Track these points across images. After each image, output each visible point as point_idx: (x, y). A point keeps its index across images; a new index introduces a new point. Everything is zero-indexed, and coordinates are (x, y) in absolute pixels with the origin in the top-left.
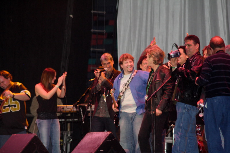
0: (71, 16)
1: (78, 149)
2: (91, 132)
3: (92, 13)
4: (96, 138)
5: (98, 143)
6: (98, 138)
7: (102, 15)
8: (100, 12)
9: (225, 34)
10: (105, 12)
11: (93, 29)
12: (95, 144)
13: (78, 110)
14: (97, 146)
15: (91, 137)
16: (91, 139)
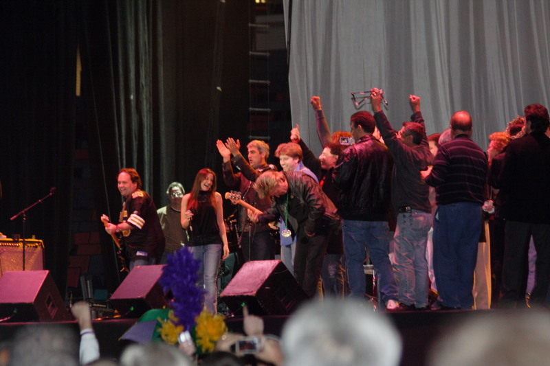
0: (219, 88)
1: (233, 286)
2: (251, 260)
3: (249, 83)
4: (258, 270)
5: (261, 277)
6: (262, 269)
7: (265, 86)
8: (261, 82)
9: (447, 110)
10: (268, 82)
11: (252, 107)
12: (258, 279)
13: (231, 228)
14: (260, 282)
15: (251, 268)
16: (252, 270)
